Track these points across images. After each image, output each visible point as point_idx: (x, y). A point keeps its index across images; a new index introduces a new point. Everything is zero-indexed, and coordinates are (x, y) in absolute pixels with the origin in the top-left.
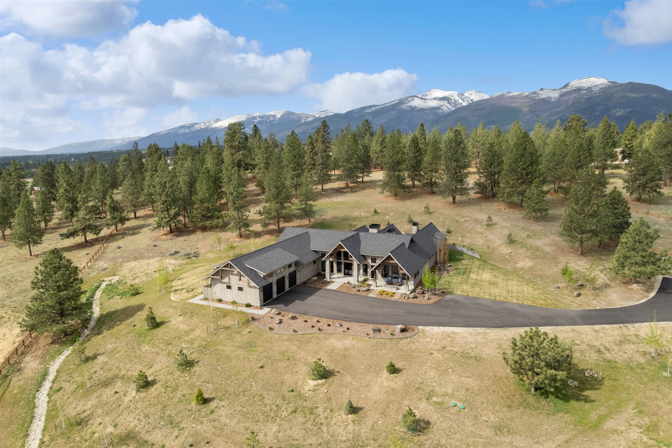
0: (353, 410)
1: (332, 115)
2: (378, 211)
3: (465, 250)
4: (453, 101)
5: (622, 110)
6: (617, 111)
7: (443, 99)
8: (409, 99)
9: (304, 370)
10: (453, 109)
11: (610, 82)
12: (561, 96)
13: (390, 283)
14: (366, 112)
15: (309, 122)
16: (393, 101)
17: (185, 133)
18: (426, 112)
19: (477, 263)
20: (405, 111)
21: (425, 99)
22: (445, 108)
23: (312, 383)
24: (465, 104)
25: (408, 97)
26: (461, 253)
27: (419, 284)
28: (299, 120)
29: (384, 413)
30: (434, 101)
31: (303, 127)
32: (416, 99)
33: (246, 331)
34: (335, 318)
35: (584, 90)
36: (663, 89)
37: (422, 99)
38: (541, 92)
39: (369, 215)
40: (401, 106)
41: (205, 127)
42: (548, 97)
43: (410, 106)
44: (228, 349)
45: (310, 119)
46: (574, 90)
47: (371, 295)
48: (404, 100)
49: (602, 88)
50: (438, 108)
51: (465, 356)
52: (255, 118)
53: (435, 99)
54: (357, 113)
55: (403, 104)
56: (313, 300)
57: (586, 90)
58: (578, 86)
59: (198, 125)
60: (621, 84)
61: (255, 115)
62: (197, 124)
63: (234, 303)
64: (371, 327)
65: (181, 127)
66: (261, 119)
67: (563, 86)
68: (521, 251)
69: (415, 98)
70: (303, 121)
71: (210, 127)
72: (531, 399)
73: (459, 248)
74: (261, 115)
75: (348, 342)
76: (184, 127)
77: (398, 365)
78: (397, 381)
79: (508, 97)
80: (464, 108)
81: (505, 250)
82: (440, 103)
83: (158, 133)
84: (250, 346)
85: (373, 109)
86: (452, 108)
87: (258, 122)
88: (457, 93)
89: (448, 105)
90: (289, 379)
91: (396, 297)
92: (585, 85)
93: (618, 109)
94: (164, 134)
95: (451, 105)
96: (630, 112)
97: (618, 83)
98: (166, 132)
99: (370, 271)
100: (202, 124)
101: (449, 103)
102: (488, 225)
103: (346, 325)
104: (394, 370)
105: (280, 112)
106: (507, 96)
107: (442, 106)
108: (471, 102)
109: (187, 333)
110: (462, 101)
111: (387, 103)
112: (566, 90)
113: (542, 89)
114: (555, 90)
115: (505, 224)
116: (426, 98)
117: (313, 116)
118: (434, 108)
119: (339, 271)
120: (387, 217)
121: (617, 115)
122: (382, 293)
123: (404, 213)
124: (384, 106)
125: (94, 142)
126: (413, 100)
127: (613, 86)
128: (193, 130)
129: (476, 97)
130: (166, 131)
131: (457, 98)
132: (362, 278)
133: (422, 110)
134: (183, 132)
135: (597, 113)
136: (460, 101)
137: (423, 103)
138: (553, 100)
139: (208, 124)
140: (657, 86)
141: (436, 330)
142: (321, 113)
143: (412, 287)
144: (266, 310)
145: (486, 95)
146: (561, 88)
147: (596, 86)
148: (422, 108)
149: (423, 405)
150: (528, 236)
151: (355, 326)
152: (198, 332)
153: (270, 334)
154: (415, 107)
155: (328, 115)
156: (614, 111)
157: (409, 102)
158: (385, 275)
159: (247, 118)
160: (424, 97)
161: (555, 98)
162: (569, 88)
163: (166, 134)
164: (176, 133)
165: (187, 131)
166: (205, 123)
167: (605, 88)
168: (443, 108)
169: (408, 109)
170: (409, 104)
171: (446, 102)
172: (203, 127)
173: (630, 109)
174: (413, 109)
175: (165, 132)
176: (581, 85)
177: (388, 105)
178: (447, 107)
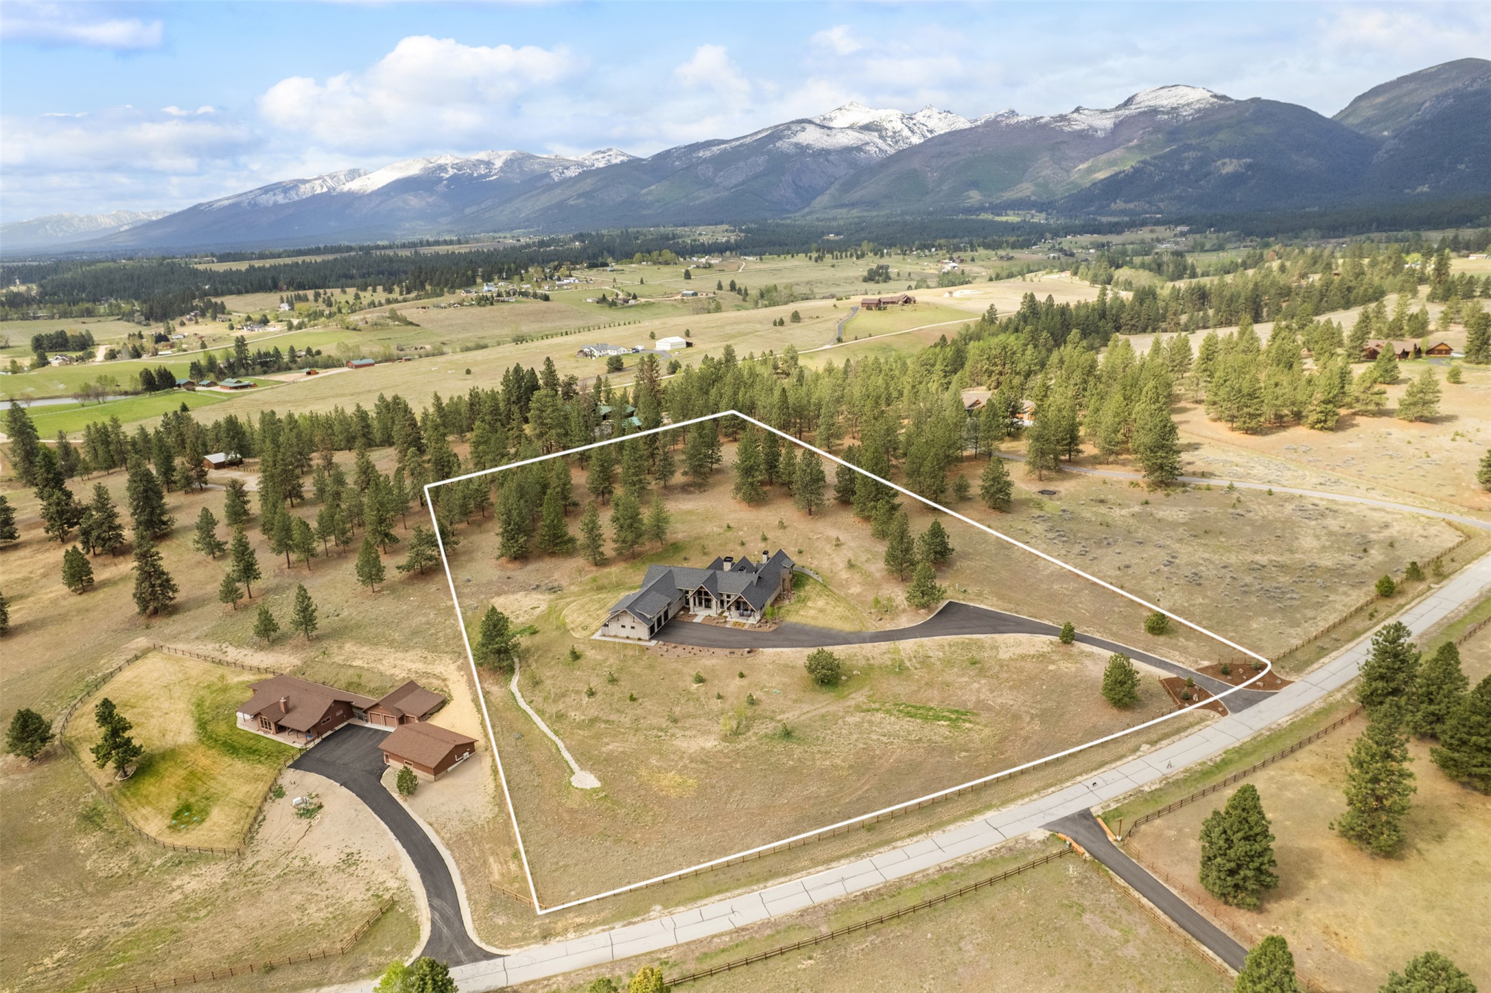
0: (719, 697)
1: (622, 163)
2: (732, 525)
3: (811, 573)
4: (890, 134)
5: (1235, 161)
6: (1224, 164)
7: (867, 128)
8: (794, 128)
9: (689, 679)
10: (891, 151)
11: (1215, 96)
12: (1118, 126)
13: (742, 615)
14: (699, 158)
15: (571, 178)
16: (759, 132)
17: (276, 204)
18: (831, 158)
19: (818, 588)
20: (786, 156)
21: (829, 128)
22: (872, 149)
23: (695, 686)
24: (916, 140)
25: (793, 122)
26: (808, 577)
27: (763, 616)
28: (548, 175)
29: (737, 698)
30: (849, 132)
31: (558, 191)
32: (810, 128)
33: (645, 658)
34: (703, 645)
35: (1163, 112)
36: (1316, 114)
37: (823, 127)
38: (1075, 115)
39: (721, 531)
40: (778, 144)
41: (325, 190)
42: (1091, 127)
43: (797, 145)
44: (637, 670)
45: (572, 172)
46: (1144, 112)
47: (728, 626)
48: (782, 131)
49: (1199, 111)
50: (859, 149)
51: (786, 666)
52: (442, 168)
53: (851, 127)
54: (679, 158)
55: (780, 138)
56: (685, 632)
57: (1168, 113)
58: (1152, 103)
59: (307, 185)
60: (1238, 102)
61: (442, 161)
62: (304, 182)
63: (615, 636)
64: (728, 650)
65: (267, 190)
66: (459, 170)
67: (1122, 102)
68: (857, 576)
69: (806, 125)
70: (556, 177)
71: (338, 190)
72: (817, 687)
73: (807, 571)
74: (457, 161)
75: (714, 661)
76: (272, 190)
77: (745, 673)
78: (744, 682)
79: (1007, 125)
80: (914, 150)
81: (844, 575)
82: (861, 136)
83: (210, 204)
84: (651, 667)
85: (715, 149)
86: (888, 148)
87: (452, 177)
88: (900, 113)
89: (880, 142)
90: (681, 684)
91: (746, 627)
92: (1165, 103)
93: (1227, 160)
94: (225, 208)
95: (885, 141)
96: (1249, 166)
97: (1230, 99)
98: (230, 201)
99: (726, 606)
100: (317, 182)
101: (881, 137)
102: (837, 545)
103: (712, 650)
104: (742, 676)
105: (501, 153)
106: (1004, 124)
107: (867, 144)
108: (929, 136)
109: (605, 661)
110: (909, 134)
111: (745, 137)
112: (1127, 112)
113: (1077, 110)
114: (1106, 111)
115: (853, 544)
116: (831, 124)
117: (579, 164)
118: (848, 150)
119: (700, 604)
120: (741, 533)
121: (1224, 172)
122: (736, 623)
123: (758, 527)
124: (738, 143)
125: (42, 223)
126: (804, 129)
127: (1221, 107)
128: (296, 198)
129: (940, 124)
130: (228, 199)
131: (898, 126)
132: (720, 611)
133: (824, 153)
134: (271, 202)
135: (1187, 167)
136: (906, 132)
137: (825, 137)
138: (1100, 134)
139: (330, 183)
140: (1305, 109)
141: (771, 650)
142: (597, 156)
143: (758, 618)
144: (654, 643)
145: (962, 119)
146: (1118, 108)
147: (1188, 105)
148: (823, 149)
149: (758, 693)
150: (868, 560)
151: (717, 650)
152: (611, 660)
153: (662, 659)
154: (808, 146)
155: (614, 161)
156: (1219, 163)
157: (795, 133)
158: (738, 608)
159: (425, 169)
160: (827, 123)
161: (1105, 130)
162: (1133, 107)
163: (231, 206)
164: (256, 205)
165: (280, 199)
166: (324, 181)
167: (1205, 109)
168: (868, 148)
169: (792, 150)
170: (794, 140)
171: (876, 134)
172: (318, 191)
173: (1249, 160)
174: (802, 149)
175: (227, 203)
176: (1159, 102)
177: (748, 140)
178: (876, 146)
